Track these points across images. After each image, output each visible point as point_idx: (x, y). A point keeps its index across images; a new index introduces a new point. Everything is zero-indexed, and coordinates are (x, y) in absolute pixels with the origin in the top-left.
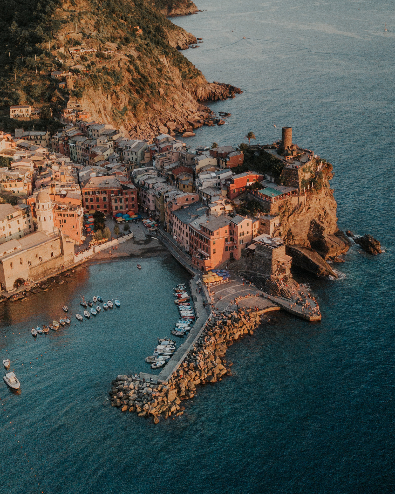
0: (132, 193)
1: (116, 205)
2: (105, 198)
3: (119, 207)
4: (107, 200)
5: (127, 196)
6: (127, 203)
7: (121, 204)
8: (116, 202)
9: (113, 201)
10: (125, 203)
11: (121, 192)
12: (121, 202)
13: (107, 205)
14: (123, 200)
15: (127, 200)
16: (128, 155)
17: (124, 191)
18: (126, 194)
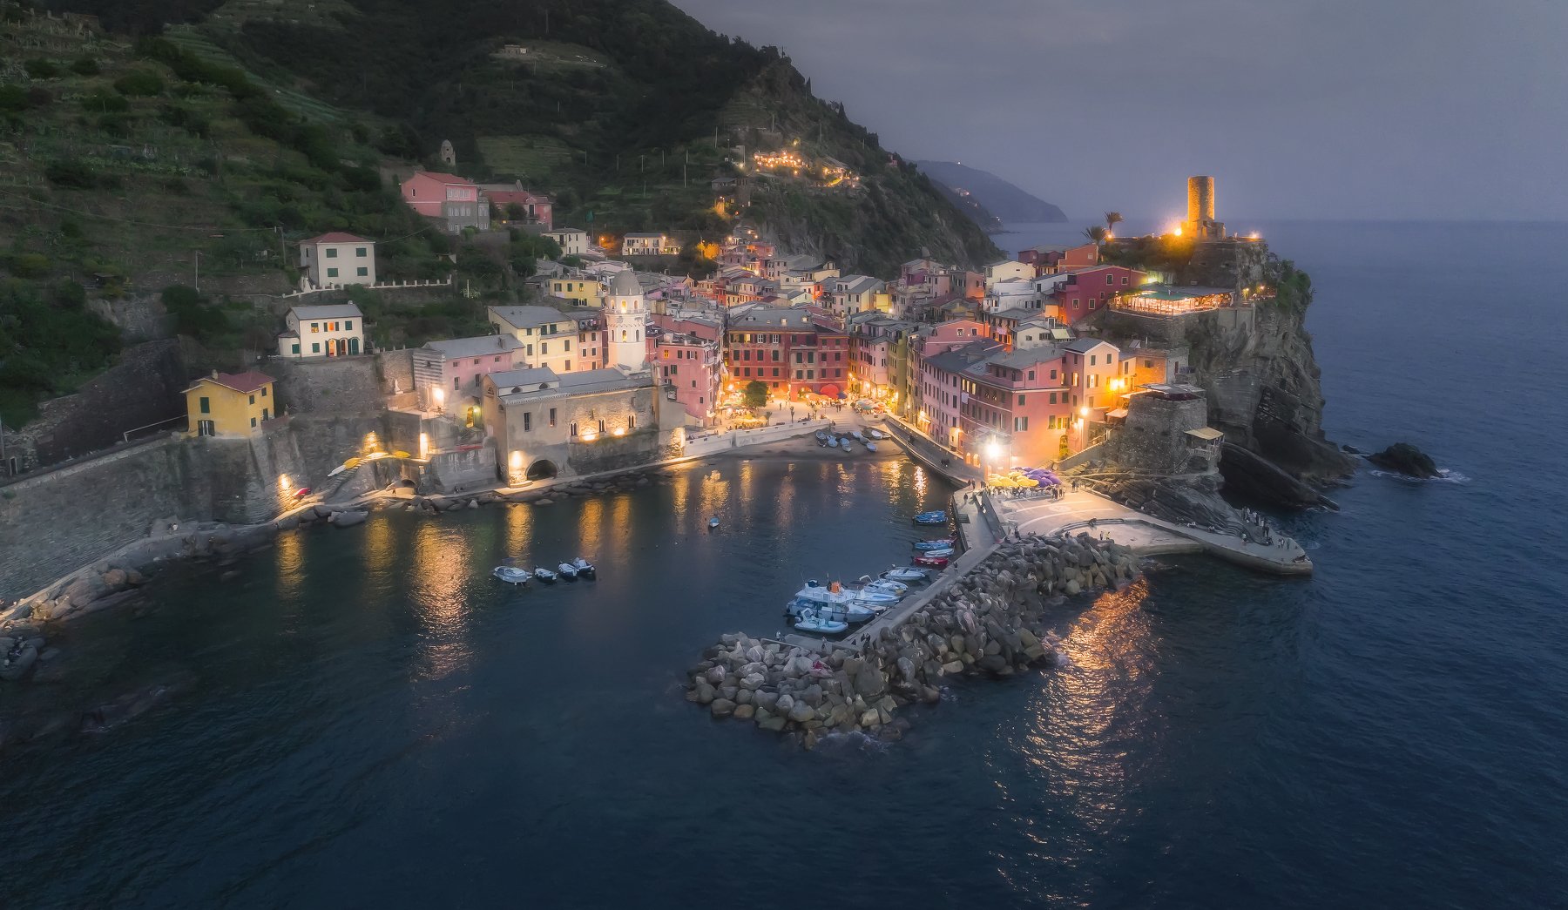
0: (838, 342)
1: (799, 367)
2: (776, 353)
3: (805, 374)
4: (781, 359)
5: (825, 349)
6: (825, 365)
7: (810, 367)
8: (799, 360)
9: (793, 357)
10: (820, 364)
11: (811, 340)
12: (810, 361)
13: (780, 370)
14: (816, 357)
15: (824, 357)
16: (842, 303)
17: (821, 337)
18: (824, 342)
